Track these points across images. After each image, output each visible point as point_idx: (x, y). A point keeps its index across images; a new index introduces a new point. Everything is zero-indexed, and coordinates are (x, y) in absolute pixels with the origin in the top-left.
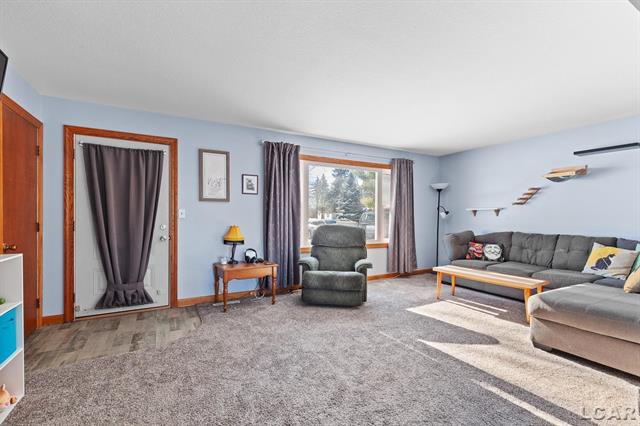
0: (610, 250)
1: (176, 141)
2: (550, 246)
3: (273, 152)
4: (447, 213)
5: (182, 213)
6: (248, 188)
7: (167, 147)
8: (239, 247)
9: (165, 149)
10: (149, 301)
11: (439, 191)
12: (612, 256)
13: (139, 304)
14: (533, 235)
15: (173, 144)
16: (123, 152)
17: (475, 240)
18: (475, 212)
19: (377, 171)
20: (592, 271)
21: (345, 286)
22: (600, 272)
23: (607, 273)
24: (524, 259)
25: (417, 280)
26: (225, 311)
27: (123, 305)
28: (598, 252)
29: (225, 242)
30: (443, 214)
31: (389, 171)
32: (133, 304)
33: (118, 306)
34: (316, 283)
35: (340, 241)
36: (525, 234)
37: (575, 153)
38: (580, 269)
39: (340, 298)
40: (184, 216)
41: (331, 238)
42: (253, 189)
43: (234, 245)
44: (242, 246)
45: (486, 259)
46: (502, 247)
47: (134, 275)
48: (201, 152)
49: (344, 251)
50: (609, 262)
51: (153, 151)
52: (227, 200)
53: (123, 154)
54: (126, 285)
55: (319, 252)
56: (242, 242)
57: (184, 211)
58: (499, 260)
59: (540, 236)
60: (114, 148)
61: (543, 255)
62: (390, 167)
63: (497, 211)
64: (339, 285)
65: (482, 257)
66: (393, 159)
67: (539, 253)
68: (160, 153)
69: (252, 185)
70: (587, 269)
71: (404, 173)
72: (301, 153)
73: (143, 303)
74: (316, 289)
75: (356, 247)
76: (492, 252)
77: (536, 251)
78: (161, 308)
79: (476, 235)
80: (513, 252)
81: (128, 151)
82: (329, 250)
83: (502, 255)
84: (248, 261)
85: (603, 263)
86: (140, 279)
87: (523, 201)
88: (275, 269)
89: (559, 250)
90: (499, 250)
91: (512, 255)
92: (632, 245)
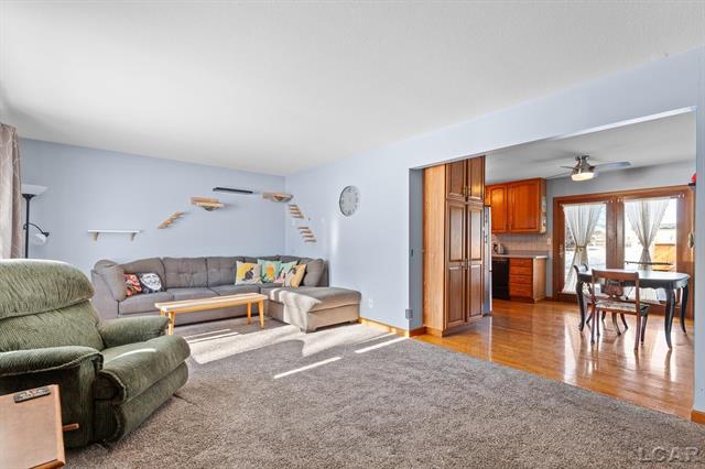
0: (249, 265)
2: (204, 268)
4: (47, 234)
11: (28, 197)
12: (252, 269)
14: (185, 260)
17: (127, 271)
18: (96, 234)
20: (243, 282)
22: (249, 282)
23: (253, 281)
24: (184, 283)
28: (241, 268)
36: (178, 259)
38: (233, 283)
46: (158, 275)
50: (252, 274)
58: (161, 289)
61: (200, 277)
63: (133, 234)
67: (195, 276)
70: (239, 281)
76: (152, 281)
77: (192, 273)
83: (162, 284)
85: (249, 275)
89: (212, 270)
90: (158, 279)
91: (170, 282)
92: (254, 261)
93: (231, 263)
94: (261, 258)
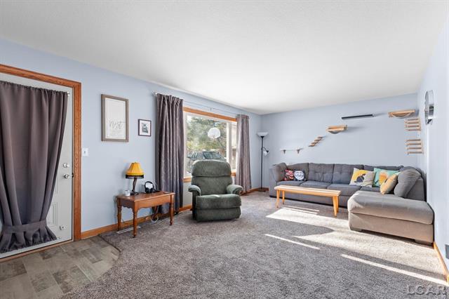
0: (363, 172)
1: (79, 85)
2: (331, 171)
3: (164, 102)
4: (268, 151)
5: (85, 151)
6: (143, 131)
7: (71, 89)
8: (139, 181)
9: (69, 91)
10: (52, 237)
11: (262, 137)
12: (364, 175)
13: (41, 242)
14: (320, 165)
15: (77, 87)
16: (23, 89)
17: (288, 168)
18: (285, 151)
19: (228, 123)
20: (355, 184)
21: (229, 205)
22: (359, 184)
23: (363, 184)
24: (317, 178)
25: (253, 196)
26: (134, 236)
27: (22, 247)
28: (357, 173)
29: (127, 176)
30: (265, 153)
31: (236, 123)
32: (34, 243)
33: (16, 248)
34: (206, 205)
35: (214, 172)
36: (316, 164)
37: (343, 118)
38: (348, 183)
39: (224, 214)
40: (87, 154)
41: (206, 170)
42: (147, 132)
43: (135, 179)
44: (142, 180)
45: (297, 180)
46: (304, 172)
47: (37, 214)
48: (103, 97)
49: (217, 179)
50: (363, 178)
51: (57, 92)
52: (127, 140)
53: (23, 93)
54: (27, 226)
55: (198, 181)
56: (142, 176)
57: (87, 150)
58: (303, 180)
59: (324, 165)
60: (12, 85)
61: (327, 176)
62: (236, 120)
63: (298, 151)
64: (224, 205)
65: (294, 179)
66: (239, 115)
67: (325, 175)
68: (65, 94)
69: (146, 129)
70: (352, 182)
71: (245, 124)
72: (184, 105)
73: (45, 240)
74: (206, 209)
75: (225, 176)
76: (299, 175)
77: (323, 173)
78: (65, 243)
79: (287, 165)
80: (311, 175)
81: (28, 89)
82: (206, 179)
83: (305, 177)
84: (148, 192)
85: (360, 179)
86: (42, 217)
87: (313, 145)
88: (173, 196)
89: (336, 173)
90: (302, 174)
91: (310, 177)
92: (371, 169)
93: (350, 169)
94: (378, 167)
